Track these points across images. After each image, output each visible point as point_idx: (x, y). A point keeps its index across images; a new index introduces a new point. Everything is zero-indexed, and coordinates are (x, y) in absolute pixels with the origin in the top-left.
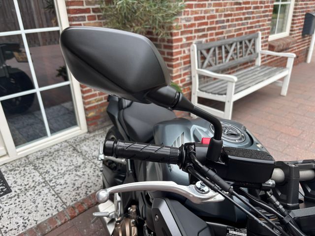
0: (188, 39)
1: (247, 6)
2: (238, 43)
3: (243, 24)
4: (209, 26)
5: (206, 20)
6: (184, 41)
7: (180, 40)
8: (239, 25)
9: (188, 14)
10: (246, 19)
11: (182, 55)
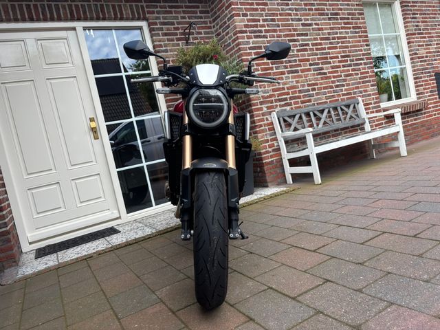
0: (268, 108)
1: (336, 74)
2: (331, 109)
3: (334, 92)
4: (291, 95)
5: (286, 91)
6: (265, 110)
7: (261, 109)
8: (329, 92)
9: (265, 87)
10: (337, 86)
11: (266, 122)
